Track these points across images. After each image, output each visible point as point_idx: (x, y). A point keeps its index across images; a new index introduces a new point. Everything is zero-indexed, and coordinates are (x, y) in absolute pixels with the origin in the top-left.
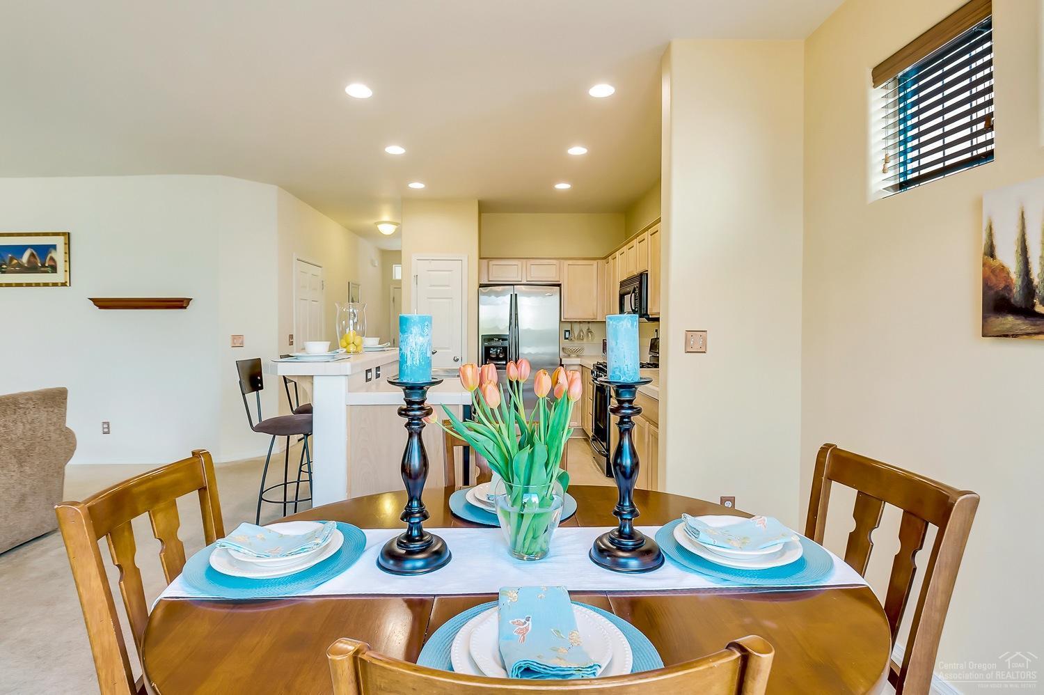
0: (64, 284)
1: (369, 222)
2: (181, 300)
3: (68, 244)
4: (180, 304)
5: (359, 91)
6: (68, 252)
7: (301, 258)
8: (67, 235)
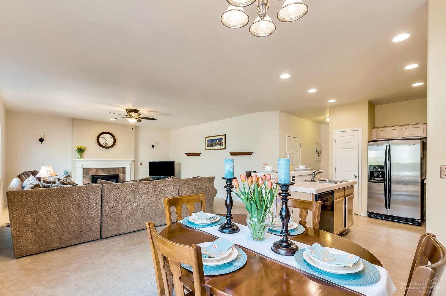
0: (224, 149)
1: (322, 118)
2: (250, 153)
3: (225, 137)
4: (249, 154)
5: (285, 76)
6: (225, 140)
7: (289, 136)
8: (225, 135)
